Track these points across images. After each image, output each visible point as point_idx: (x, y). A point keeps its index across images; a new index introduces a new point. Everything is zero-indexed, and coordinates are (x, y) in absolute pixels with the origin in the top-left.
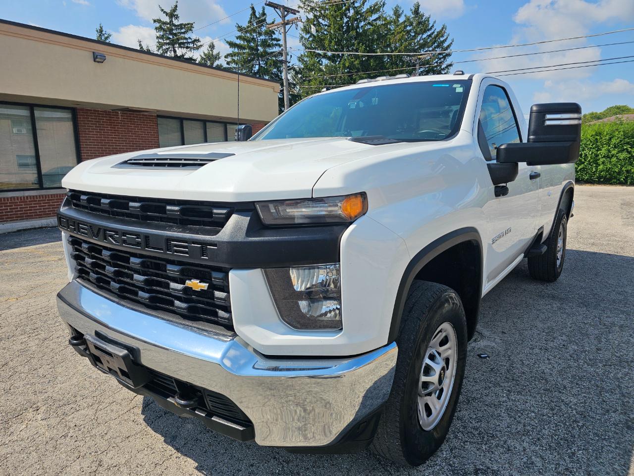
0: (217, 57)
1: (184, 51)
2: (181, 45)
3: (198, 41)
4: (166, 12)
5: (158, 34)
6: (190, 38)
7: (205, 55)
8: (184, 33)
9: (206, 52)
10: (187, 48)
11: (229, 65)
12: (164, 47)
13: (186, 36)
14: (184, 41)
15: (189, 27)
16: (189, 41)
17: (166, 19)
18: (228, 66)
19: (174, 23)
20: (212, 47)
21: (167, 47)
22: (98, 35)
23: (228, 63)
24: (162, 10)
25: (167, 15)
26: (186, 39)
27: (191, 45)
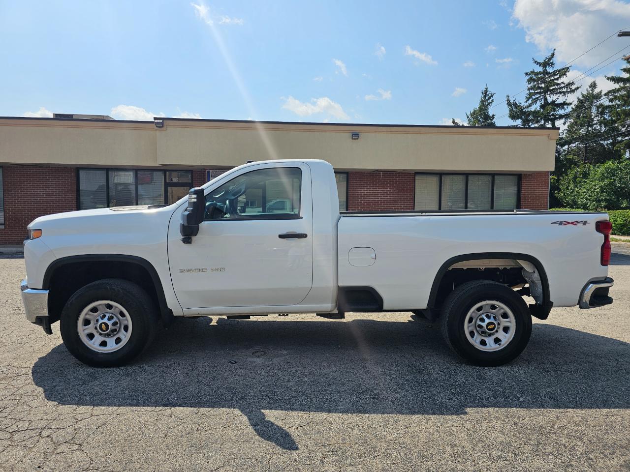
0: (598, 96)
1: (555, 97)
2: (553, 92)
3: (573, 83)
4: (539, 63)
5: (529, 86)
6: (563, 83)
7: (583, 96)
8: (557, 79)
9: (585, 93)
10: (560, 93)
11: (612, 102)
12: (534, 97)
13: (559, 82)
14: (557, 87)
15: (564, 71)
16: (562, 85)
17: (540, 69)
18: (611, 104)
19: (548, 71)
20: (593, 86)
21: (537, 97)
22: (483, 96)
23: (611, 101)
24: (536, 62)
25: (540, 66)
26: (559, 84)
27: (565, 90)
